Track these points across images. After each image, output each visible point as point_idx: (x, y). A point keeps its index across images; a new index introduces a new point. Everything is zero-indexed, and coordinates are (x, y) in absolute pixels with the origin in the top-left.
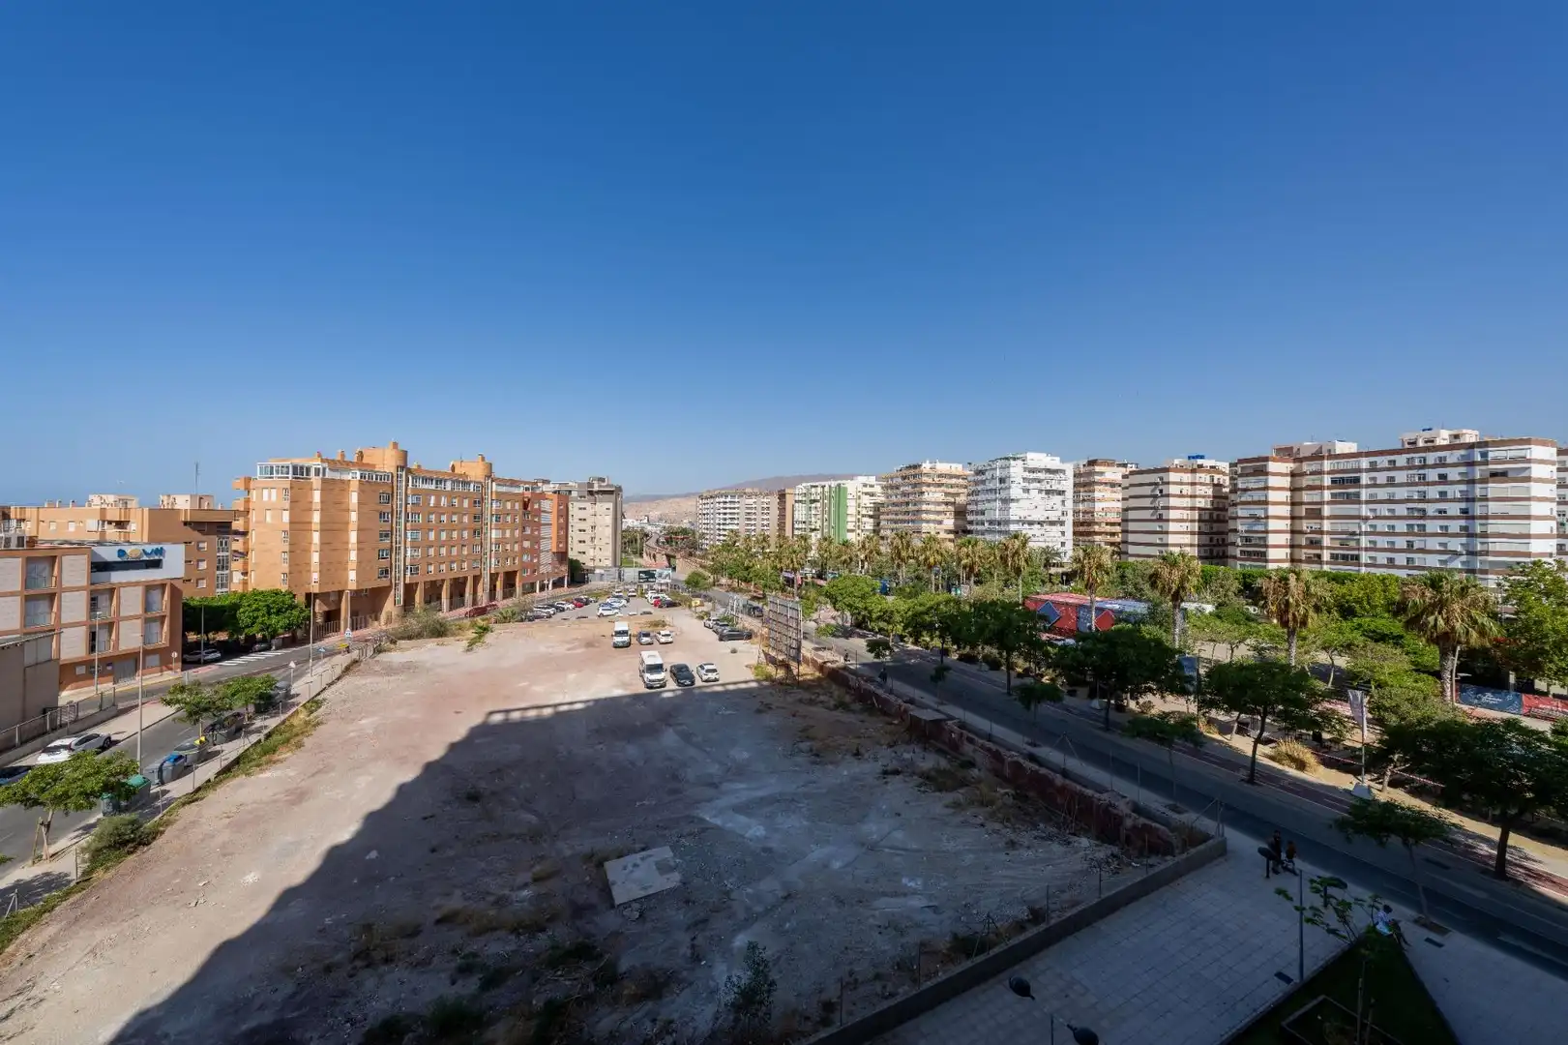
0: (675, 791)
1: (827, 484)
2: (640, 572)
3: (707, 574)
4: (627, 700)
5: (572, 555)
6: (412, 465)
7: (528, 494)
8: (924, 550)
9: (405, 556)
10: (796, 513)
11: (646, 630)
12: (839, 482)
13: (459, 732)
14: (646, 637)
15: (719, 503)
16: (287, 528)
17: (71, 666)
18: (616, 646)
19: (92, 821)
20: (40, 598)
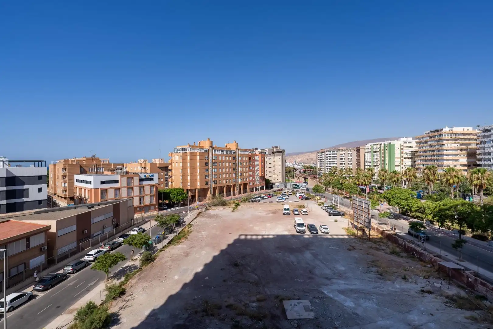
0: (310, 278)
1: (383, 143)
2: (293, 184)
3: (322, 186)
4: (289, 236)
5: (267, 177)
6: (214, 146)
7: (250, 154)
8: (445, 176)
9: (213, 178)
10: (366, 157)
11: (297, 209)
12: (390, 142)
13: (231, 241)
14: (297, 211)
15: (327, 154)
16: (181, 168)
17: (136, 208)
18: (284, 214)
19: (142, 252)
20: (130, 189)
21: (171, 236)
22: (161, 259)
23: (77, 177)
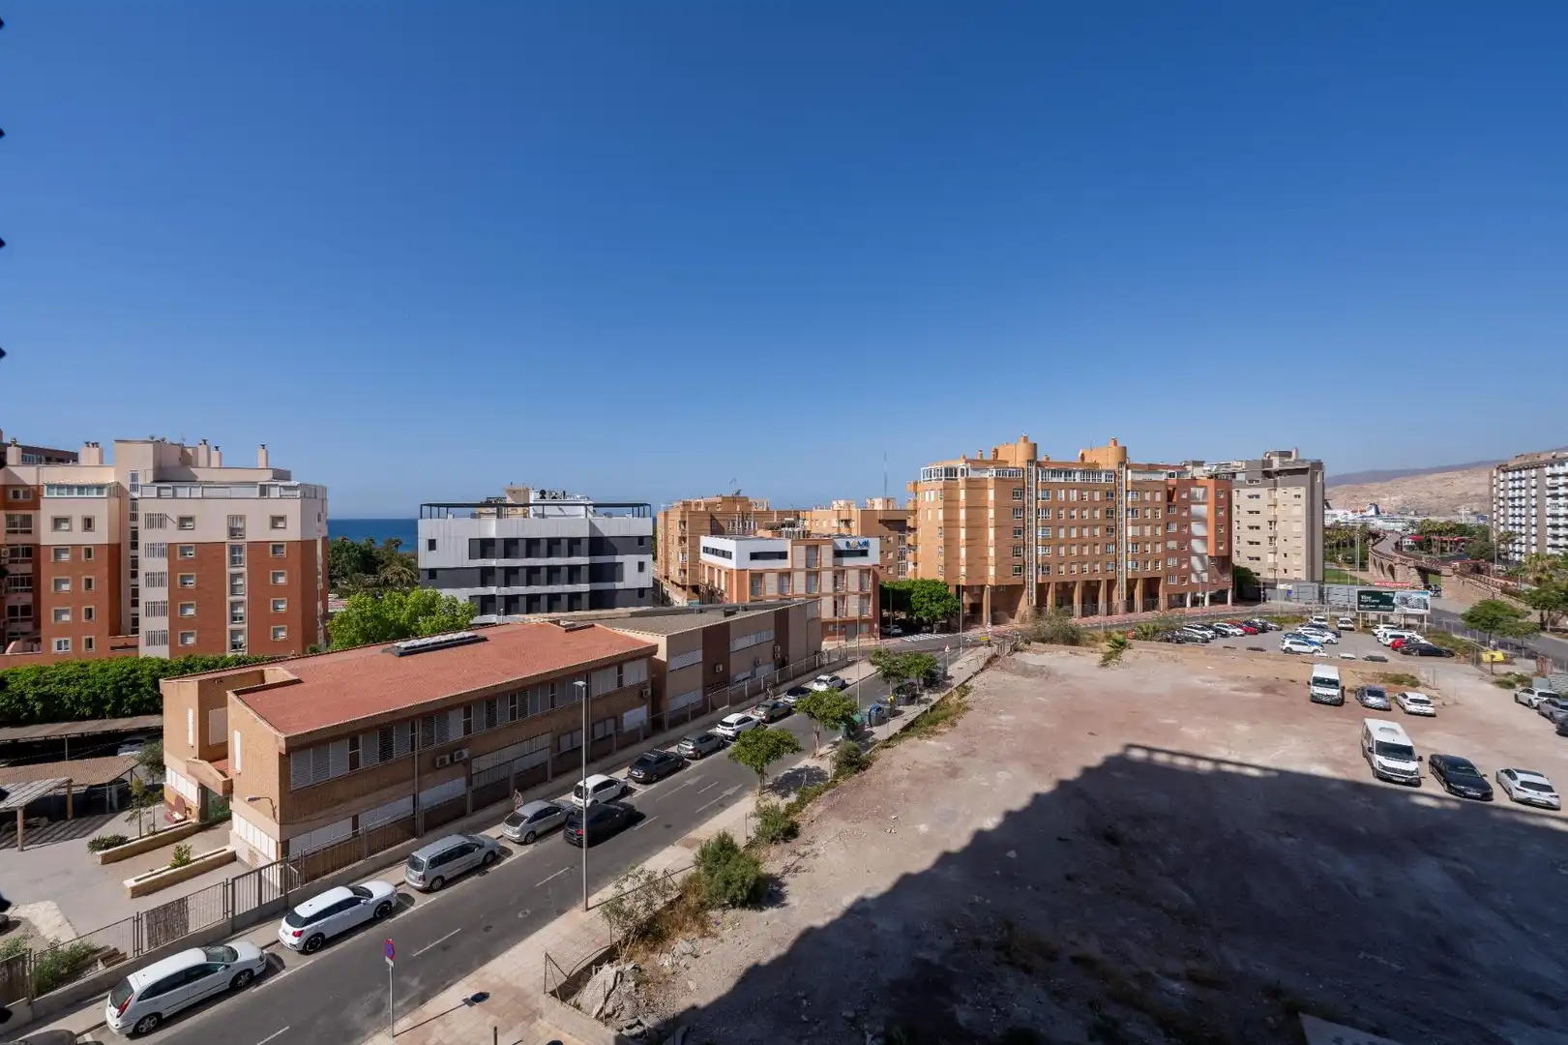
2: (1360, 593)
5: (1236, 561)
6: (1041, 458)
7: (1173, 481)
9: (1037, 555)
11: (1378, 685)
13: (1095, 759)
16: (942, 525)
17: (826, 624)
18: (1316, 700)
19: (837, 740)
20: (813, 575)
21: (911, 712)
22: (883, 768)
23: (707, 541)
